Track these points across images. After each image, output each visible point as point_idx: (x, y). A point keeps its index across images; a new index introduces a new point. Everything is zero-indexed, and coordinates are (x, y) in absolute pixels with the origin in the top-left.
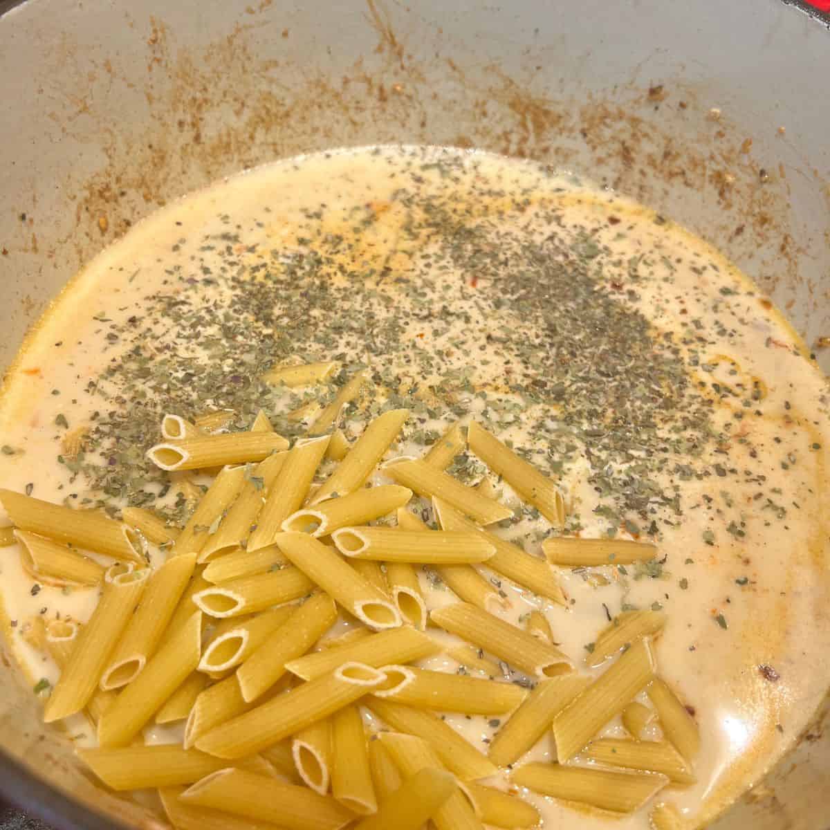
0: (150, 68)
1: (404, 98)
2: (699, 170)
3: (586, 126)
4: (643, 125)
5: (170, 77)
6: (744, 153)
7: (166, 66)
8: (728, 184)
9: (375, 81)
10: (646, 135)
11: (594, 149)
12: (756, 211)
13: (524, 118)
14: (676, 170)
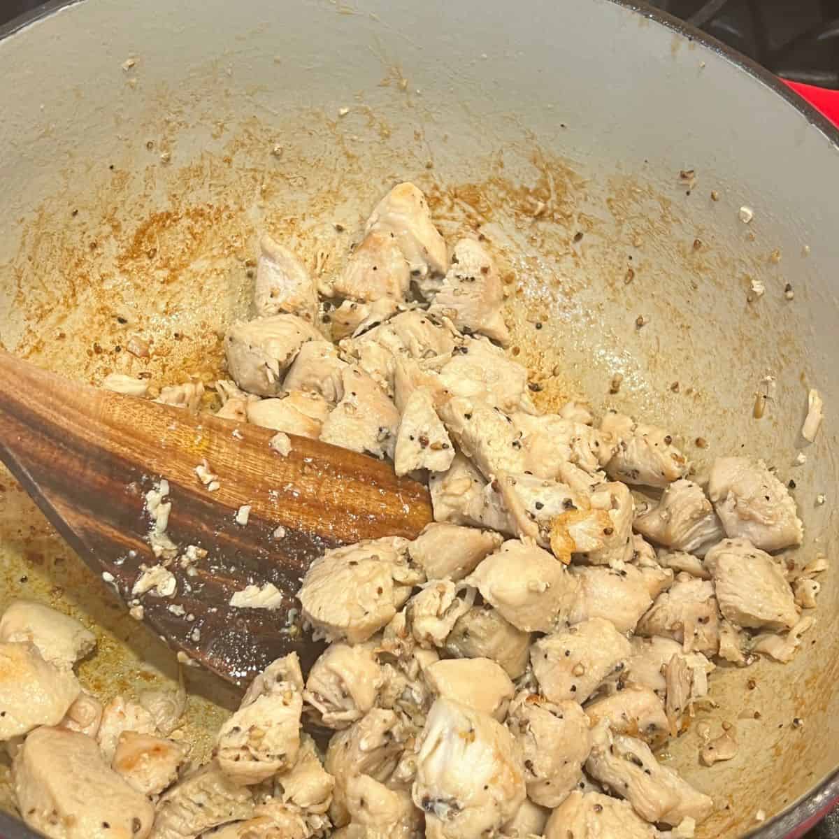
2: (729, 270)
3: (613, 196)
4: (673, 207)
6: (773, 263)
8: (755, 293)
9: (377, 116)
10: (676, 220)
11: (620, 223)
12: (781, 329)
13: (546, 176)
14: (706, 264)
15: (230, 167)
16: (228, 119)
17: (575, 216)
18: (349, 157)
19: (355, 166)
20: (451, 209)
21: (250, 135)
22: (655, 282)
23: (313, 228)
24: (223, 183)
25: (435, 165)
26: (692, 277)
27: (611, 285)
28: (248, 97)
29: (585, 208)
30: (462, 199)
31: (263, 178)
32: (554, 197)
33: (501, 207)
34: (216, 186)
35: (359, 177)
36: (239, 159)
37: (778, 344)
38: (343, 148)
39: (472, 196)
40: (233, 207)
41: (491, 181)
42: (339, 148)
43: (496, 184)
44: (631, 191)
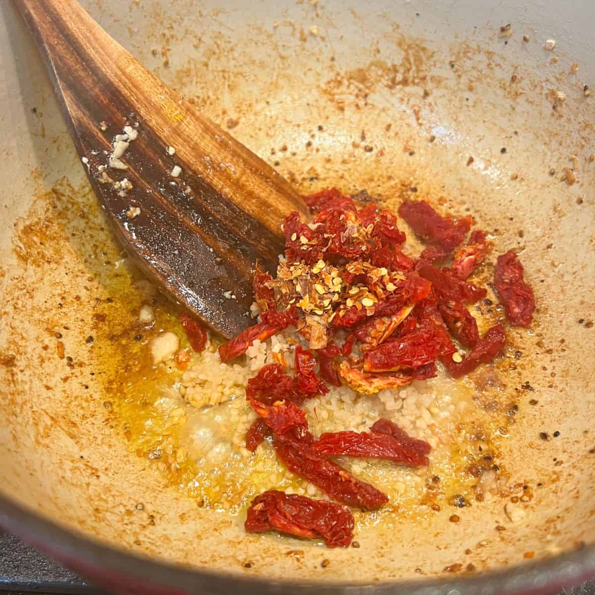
0: (131, 8)
1: (318, 38)
2: (538, 90)
3: (453, 58)
4: (496, 56)
5: (145, 17)
6: (573, 74)
7: (143, 7)
8: (560, 99)
9: (297, 26)
10: (498, 65)
11: (459, 76)
12: (581, 119)
13: (407, 54)
14: (521, 91)
15: (208, 69)
16: (203, 34)
17: (428, 78)
18: (282, 58)
19: (286, 64)
20: (348, 87)
21: (218, 46)
22: (485, 112)
23: (263, 109)
24: (204, 80)
25: (336, 58)
26: (511, 103)
27: (455, 120)
28: (214, 17)
29: (435, 72)
30: (355, 79)
31: (229, 76)
32: (414, 68)
33: (380, 81)
34: (200, 83)
35: (289, 72)
36: (212, 63)
37: (579, 131)
38: (278, 52)
39: (361, 76)
40: (213, 97)
41: (372, 64)
42: (275, 52)
43: (376, 66)
44: (465, 53)
